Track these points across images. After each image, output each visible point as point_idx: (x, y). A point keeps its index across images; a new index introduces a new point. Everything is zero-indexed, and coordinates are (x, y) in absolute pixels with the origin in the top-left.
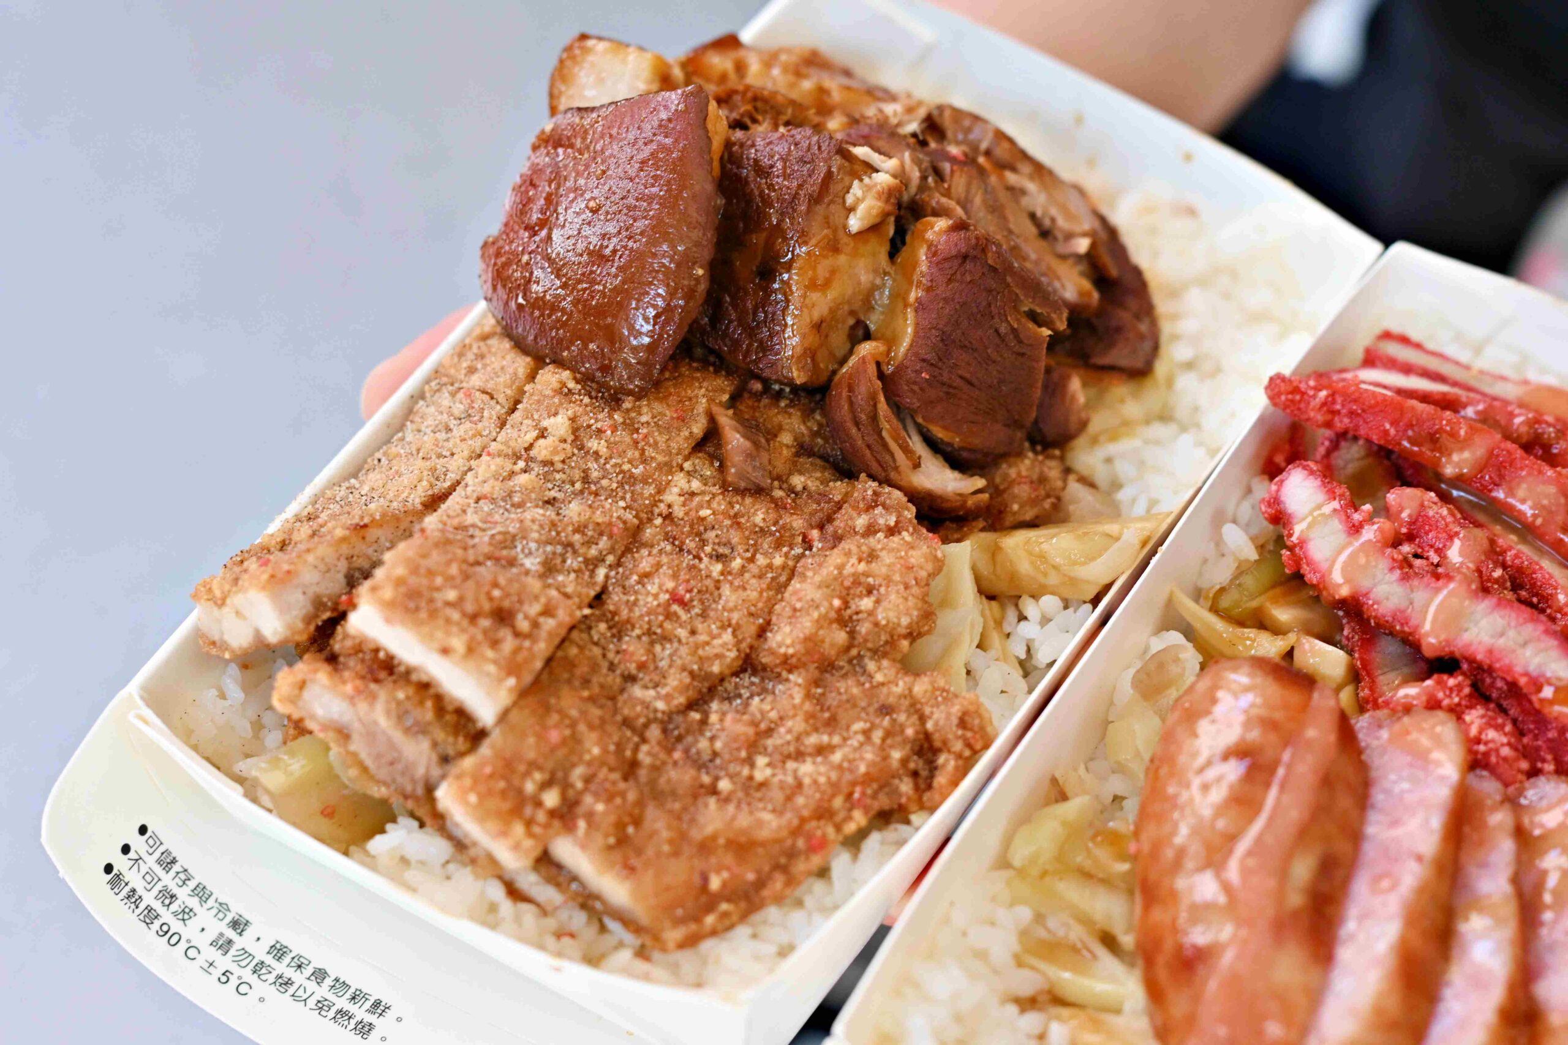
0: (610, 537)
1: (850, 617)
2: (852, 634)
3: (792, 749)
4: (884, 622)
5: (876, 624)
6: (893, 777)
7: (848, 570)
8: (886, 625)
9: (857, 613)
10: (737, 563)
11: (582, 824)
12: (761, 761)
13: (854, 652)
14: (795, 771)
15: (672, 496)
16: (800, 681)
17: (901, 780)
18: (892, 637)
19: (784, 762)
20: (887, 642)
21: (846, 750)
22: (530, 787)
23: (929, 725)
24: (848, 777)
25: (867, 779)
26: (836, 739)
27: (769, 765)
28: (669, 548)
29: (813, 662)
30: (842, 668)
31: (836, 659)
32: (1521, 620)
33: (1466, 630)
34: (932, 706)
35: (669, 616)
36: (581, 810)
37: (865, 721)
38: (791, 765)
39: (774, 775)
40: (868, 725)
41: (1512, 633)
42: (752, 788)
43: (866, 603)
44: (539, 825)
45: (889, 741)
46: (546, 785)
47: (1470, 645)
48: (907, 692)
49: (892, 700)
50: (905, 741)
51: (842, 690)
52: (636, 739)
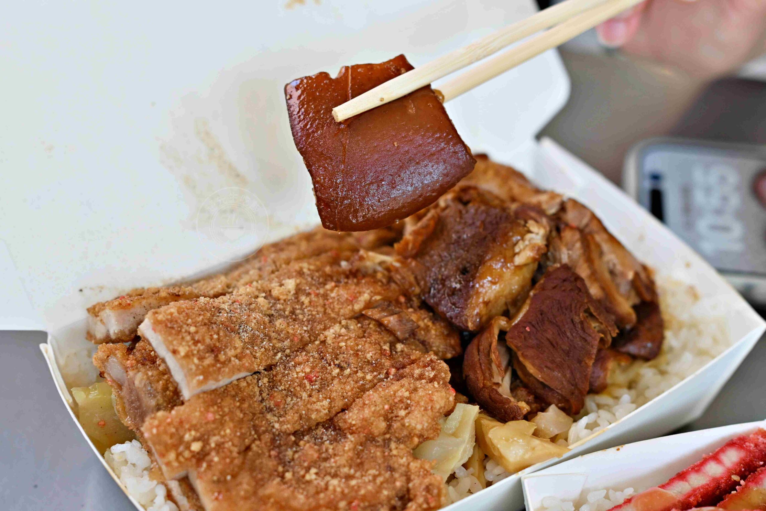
0: (292, 341)
1: (392, 418)
2: (389, 427)
3: (333, 471)
4: (407, 424)
5: (403, 425)
6: (380, 503)
7: (399, 394)
8: (408, 426)
9: (396, 417)
10: (347, 372)
11: (204, 465)
12: (313, 471)
13: (388, 436)
14: (328, 482)
15: (330, 333)
16: (353, 439)
17: (382, 506)
18: (410, 434)
19: (325, 476)
20: (407, 436)
21: (360, 481)
22: (187, 437)
23: (411, 485)
24: (353, 494)
25: (364, 498)
26: (358, 474)
27: (317, 474)
28: (316, 356)
29: (363, 433)
30: (378, 442)
31: (377, 436)
34: (416, 475)
35: (302, 385)
36: (208, 458)
37: (377, 470)
38: (328, 478)
39: (316, 479)
40: (377, 473)
42: (301, 481)
43: (402, 413)
44: (183, 457)
45: (385, 485)
46: (195, 439)
48: (406, 464)
49: (396, 466)
50: (394, 488)
51: (372, 451)
52: (256, 436)
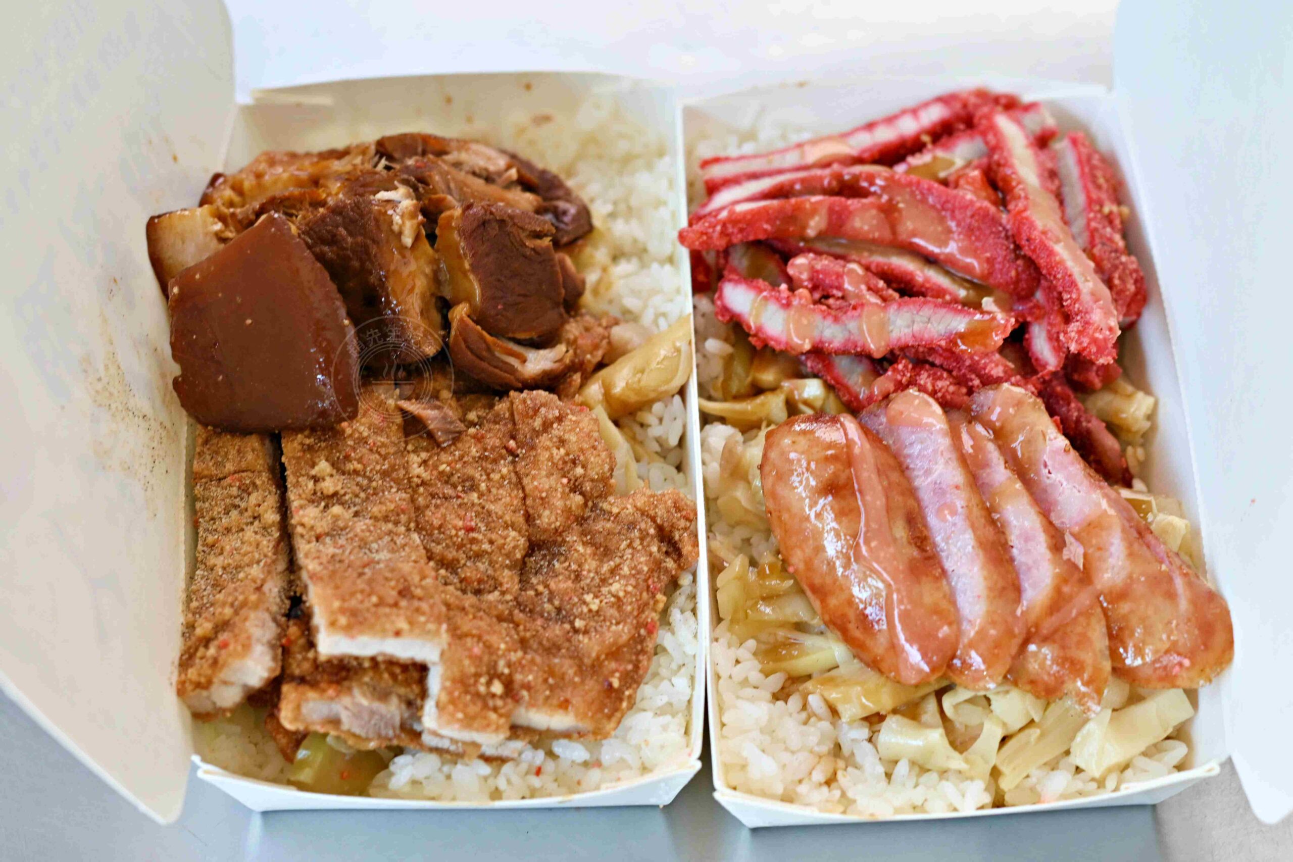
1: (576, 484)
2: (583, 494)
3: (598, 580)
4: (595, 477)
5: (592, 480)
6: (661, 562)
7: (556, 457)
8: (597, 477)
9: (576, 480)
10: (483, 486)
11: (525, 693)
12: (588, 597)
13: (590, 504)
14: (610, 592)
15: (417, 470)
16: (574, 538)
17: (665, 562)
19: (600, 591)
20: (604, 487)
21: (627, 563)
23: (659, 522)
24: (640, 578)
25: (651, 573)
26: (618, 560)
27: (593, 597)
28: (439, 502)
29: (574, 522)
30: (590, 517)
31: (584, 513)
32: (918, 307)
33: (892, 331)
34: (652, 510)
37: (625, 540)
38: (604, 590)
39: (601, 602)
40: (628, 541)
41: (917, 318)
42: (596, 616)
43: (579, 471)
47: (899, 339)
48: (634, 509)
51: (600, 529)
